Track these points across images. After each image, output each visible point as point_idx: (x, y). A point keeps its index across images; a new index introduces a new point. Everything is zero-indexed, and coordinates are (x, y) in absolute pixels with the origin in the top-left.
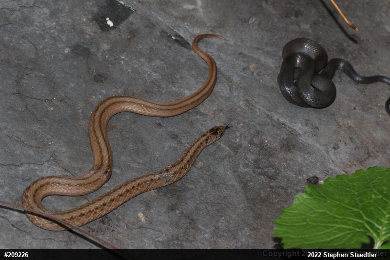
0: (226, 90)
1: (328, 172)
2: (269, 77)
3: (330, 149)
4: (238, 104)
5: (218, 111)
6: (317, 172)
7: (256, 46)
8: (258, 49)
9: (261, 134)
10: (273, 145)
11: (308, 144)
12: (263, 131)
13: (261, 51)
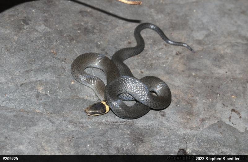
0: (48, 124)
1: (185, 139)
2: (61, 90)
3: (161, 120)
4: (69, 130)
5: (60, 147)
6: (178, 144)
7: (24, 70)
8: (27, 72)
9: (110, 143)
10: (127, 146)
11: (149, 126)
12: (109, 139)
13: (32, 73)
